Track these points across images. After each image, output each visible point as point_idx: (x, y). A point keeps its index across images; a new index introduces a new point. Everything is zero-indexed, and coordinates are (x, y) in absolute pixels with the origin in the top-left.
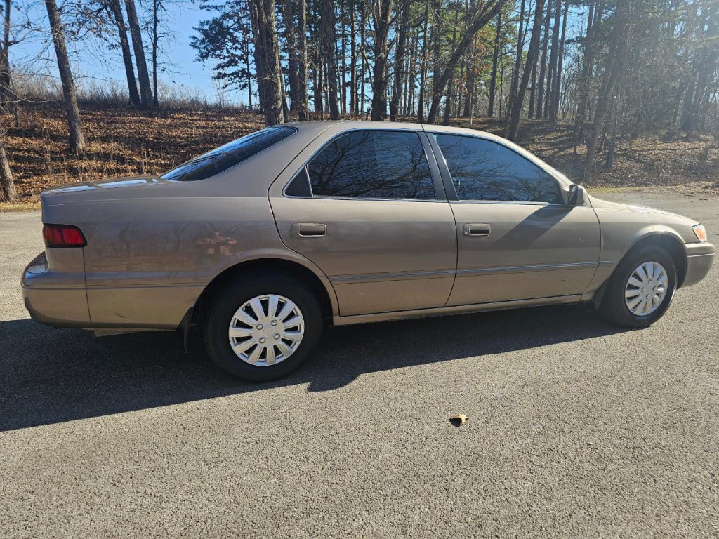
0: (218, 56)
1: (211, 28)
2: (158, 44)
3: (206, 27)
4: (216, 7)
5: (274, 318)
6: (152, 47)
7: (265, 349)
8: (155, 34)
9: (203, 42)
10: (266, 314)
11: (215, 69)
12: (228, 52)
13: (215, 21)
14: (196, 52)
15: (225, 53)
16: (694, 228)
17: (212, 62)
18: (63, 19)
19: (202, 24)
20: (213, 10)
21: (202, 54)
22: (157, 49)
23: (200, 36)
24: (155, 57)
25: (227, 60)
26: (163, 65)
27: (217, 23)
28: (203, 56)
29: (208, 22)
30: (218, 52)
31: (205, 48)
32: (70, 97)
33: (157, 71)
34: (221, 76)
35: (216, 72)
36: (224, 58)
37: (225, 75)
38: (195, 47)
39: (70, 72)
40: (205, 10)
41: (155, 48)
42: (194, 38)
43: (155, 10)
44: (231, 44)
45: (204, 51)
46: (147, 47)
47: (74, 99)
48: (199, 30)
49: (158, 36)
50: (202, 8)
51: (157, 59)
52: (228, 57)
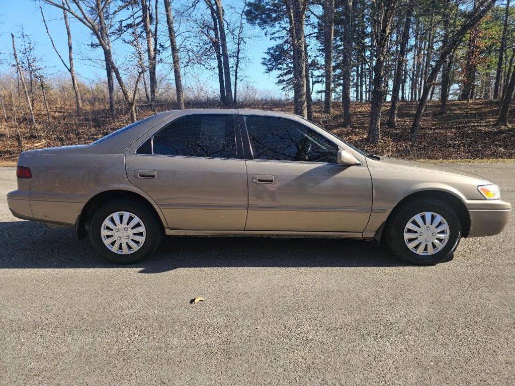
0: (279, 69)
1: (275, 51)
2: (239, 65)
3: (272, 51)
4: (279, 38)
5: (126, 226)
6: (235, 67)
7: (121, 244)
8: (238, 59)
9: (270, 60)
10: (121, 223)
11: (277, 78)
12: (287, 65)
13: (277, 47)
14: (265, 67)
15: (285, 66)
16: (479, 188)
17: (276, 73)
18: (180, 55)
19: (269, 49)
20: (278, 40)
21: (269, 68)
22: (238, 68)
23: (268, 57)
24: (236, 73)
25: (286, 71)
26: (241, 78)
27: (279, 48)
28: (270, 70)
29: (273, 48)
30: (280, 66)
31: (270, 64)
32: (180, 100)
33: (237, 82)
34: (280, 82)
35: (278, 79)
36: (284, 70)
37: (283, 81)
38: (264, 64)
39: (181, 86)
40: (273, 40)
41: (237, 68)
42: (264, 59)
43: (239, 44)
44: (289, 60)
45: (270, 66)
46: (232, 67)
47: (182, 101)
48: (267, 53)
49: (239, 60)
50: (271, 39)
51: (238, 74)
52: (286, 69)
